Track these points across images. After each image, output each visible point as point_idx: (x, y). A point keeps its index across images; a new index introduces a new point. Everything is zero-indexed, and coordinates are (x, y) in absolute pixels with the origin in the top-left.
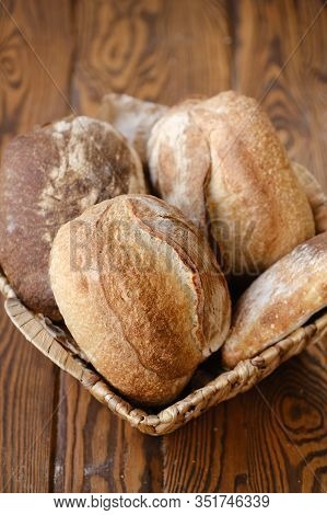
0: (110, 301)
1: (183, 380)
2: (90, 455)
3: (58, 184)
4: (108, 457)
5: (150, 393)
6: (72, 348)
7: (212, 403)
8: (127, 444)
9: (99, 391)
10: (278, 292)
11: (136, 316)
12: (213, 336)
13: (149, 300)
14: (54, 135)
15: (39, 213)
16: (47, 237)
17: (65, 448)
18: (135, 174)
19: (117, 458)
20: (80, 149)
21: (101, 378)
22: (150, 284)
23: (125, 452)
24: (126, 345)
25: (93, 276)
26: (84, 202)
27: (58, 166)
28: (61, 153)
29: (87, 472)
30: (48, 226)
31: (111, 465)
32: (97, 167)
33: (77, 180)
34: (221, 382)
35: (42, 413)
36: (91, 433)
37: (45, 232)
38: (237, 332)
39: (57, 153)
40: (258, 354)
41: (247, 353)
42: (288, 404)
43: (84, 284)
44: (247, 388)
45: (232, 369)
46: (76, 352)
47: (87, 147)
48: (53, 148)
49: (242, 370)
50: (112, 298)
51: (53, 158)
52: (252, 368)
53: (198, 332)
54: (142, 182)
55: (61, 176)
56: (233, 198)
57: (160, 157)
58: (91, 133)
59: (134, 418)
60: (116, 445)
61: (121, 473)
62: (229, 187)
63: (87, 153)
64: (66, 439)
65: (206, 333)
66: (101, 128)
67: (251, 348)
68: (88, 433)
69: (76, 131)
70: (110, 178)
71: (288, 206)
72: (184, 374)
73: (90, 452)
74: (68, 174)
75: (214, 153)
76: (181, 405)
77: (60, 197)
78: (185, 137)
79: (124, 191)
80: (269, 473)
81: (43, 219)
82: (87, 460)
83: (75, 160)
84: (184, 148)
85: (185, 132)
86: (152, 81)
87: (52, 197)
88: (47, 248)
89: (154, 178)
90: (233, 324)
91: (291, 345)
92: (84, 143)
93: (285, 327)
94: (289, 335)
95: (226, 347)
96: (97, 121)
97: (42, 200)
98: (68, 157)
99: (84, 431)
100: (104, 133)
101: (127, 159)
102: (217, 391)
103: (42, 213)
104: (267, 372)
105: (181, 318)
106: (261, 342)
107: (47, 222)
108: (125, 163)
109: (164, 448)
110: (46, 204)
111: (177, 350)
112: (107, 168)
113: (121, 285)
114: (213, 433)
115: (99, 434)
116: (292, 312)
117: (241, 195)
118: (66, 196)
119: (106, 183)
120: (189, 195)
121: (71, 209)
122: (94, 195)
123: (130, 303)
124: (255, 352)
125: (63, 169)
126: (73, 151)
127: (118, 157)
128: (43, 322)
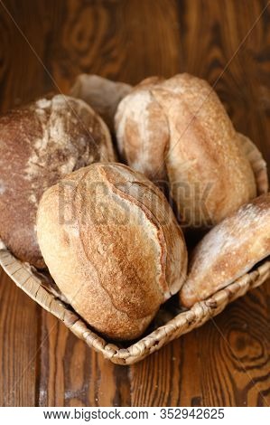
0: (88, 253)
1: (148, 319)
2: (69, 382)
3: (42, 153)
4: (84, 383)
5: (121, 330)
6: (54, 291)
7: (172, 338)
8: (100, 372)
9: (78, 329)
10: (228, 244)
11: (110, 266)
12: (173, 282)
13: (121, 252)
14: (37, 111)
15: (26, 178)
16: (33, 198)
17: (48, 376)
18: (105, 144)
19: (92, 383)
20: (59, 123)
21: (80, 318)
22: (121, 240)
23: (99, 379)
24: (101, 290)
25: (74, 233)
26: (64, 169)
27: (41, 138)
28: (44, 127)
29: (67, 396)
30: (33, 189)
31: (87, 390)
32: (74, 138)
33: (58, 150)
34: (180, 320)
35: (28, 345)
36: (69, 363)
37: (31, 194)
38: (193, 277)
39: (40, 127)
40: (211, 296)
41: (202, 296)
42: (234, 336)
43: (66, 240)
44: (201, 324)
45: (189, 309)
46: (57, 295)
47: (65, 122)
48: (37, 123)
49: (198, 311)
50: (90, 252)
51: (37, 132)
52: (206, 309)
53: (161, 279)
54: (111, 150)
55: (44, 146)
56: (189, 164)
57: (126, 129)
58: (68, 109)
59: (108, 352)
60: (90, 373)
61: (96, 397)
62: (185, 155)
63: (65, 127)
64: (48, 368)
65: (168, 279)
66: (76, 105)
67: (205, 292)
68: (67, 362)
69: (55, 108)
70: (85, 148)
71: (235, 171)
72: (148, 314)
73: (69, 378)
74: (50, 145)
75: (172, 126)
76: (148, 341)
77: (43, 164)
78: (147, 113)
79: (97, 159)
80: (219, 395)
81: (30, 183)
82: (67, 386)
83: (55, 133)
84: (147, 122)
85: (147, 109)
86: (114, 60)
87: (37, 164)
88: (33, 208)
89: (121, 146)
90: (189, 271)
91: (238, 289)
92: (62, 118)
93: (233, 274)
94: (237, 280)
95: (184, 291)
96: (73, 99)
97: (28, 166)
98: (49, 130)
99: (63, 361)
100: (79, 109)
101: (99, 131)
102: (178, 328)
103: (28, 178)
104: (218, 311)
105: (147, 267)
106: (213, 286)
107: (33, 186)
108: (98, 135)
109: (131, 375)
110: (32, 170)
111: (144, 294)
112: (82, 139)
113: (97, 241)
114: (172, 362)
115: (76, 363)
116: (239, 261)
117: (195, 161)
118: (49, 164)
119: (82, 151)
120: (152, 161)
121: (53, 174)
122: (72, 162)
123: (105, 255)
124: (208, 294)
125: (45, 140)
126: (54, 125)
127: (91, 130)
128: (29, 270)
